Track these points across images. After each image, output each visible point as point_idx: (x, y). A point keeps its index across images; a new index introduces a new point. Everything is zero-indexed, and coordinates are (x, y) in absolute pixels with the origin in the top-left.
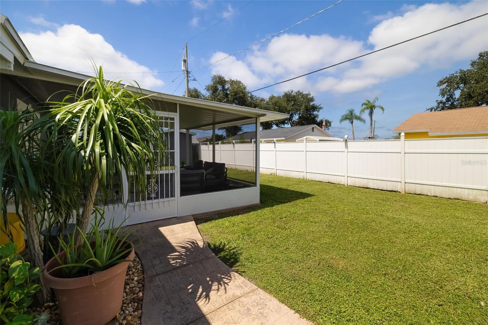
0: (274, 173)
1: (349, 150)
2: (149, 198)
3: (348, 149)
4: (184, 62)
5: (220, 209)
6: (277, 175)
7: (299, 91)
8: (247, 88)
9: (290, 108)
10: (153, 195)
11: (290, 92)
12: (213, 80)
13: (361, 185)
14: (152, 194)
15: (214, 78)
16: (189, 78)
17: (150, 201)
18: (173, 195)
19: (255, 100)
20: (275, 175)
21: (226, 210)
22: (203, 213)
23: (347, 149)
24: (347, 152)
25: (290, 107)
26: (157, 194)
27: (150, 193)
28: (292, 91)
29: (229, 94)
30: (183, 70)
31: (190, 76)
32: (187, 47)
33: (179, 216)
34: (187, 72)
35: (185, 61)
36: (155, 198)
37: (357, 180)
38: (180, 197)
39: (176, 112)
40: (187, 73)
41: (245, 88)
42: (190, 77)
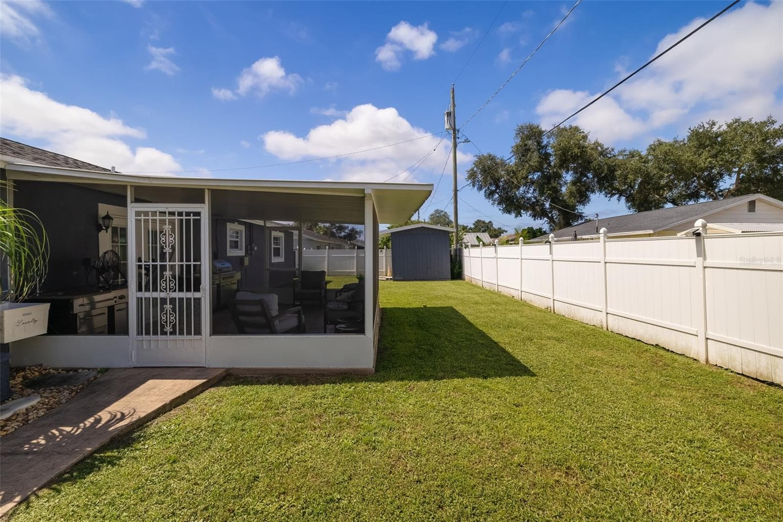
0: (551, 307)
1: (708, 262)
2: (164, 333)
3: (705, 259)
4: (448, 117)
5: (290, 366)
6: (556, 311)
7: (737, 121)
8: (589, 137)
9: (705, 163)
10: (168, 329)
11: (706, 126)
12: (518, 134)
13: (749, 370)
14: (167, 326)
15: (521, 130)
16: (458, 140)
17: (164, 337)
18: (198, 332)
19: (610, 158)
20: (552, 312)
21: (293, 370)
22: (250, 368)
23: (701, 258)
24: (702, 268)
25: (706, 159)
26: (174, 326)
27: (164, 325)
28: (714, 124)
29: (550, 155)
30: (446, 129)
31: (459, 136)
32: (453, 91)
33: (207, 367)
34: (454, 130)
35: (449, 114)
36: (171, 333)
37: (736, 352)
38: (210, 336)
39: (204, 202)
40: (454, 133)
41: (585, 137)
42: (458, 138)
